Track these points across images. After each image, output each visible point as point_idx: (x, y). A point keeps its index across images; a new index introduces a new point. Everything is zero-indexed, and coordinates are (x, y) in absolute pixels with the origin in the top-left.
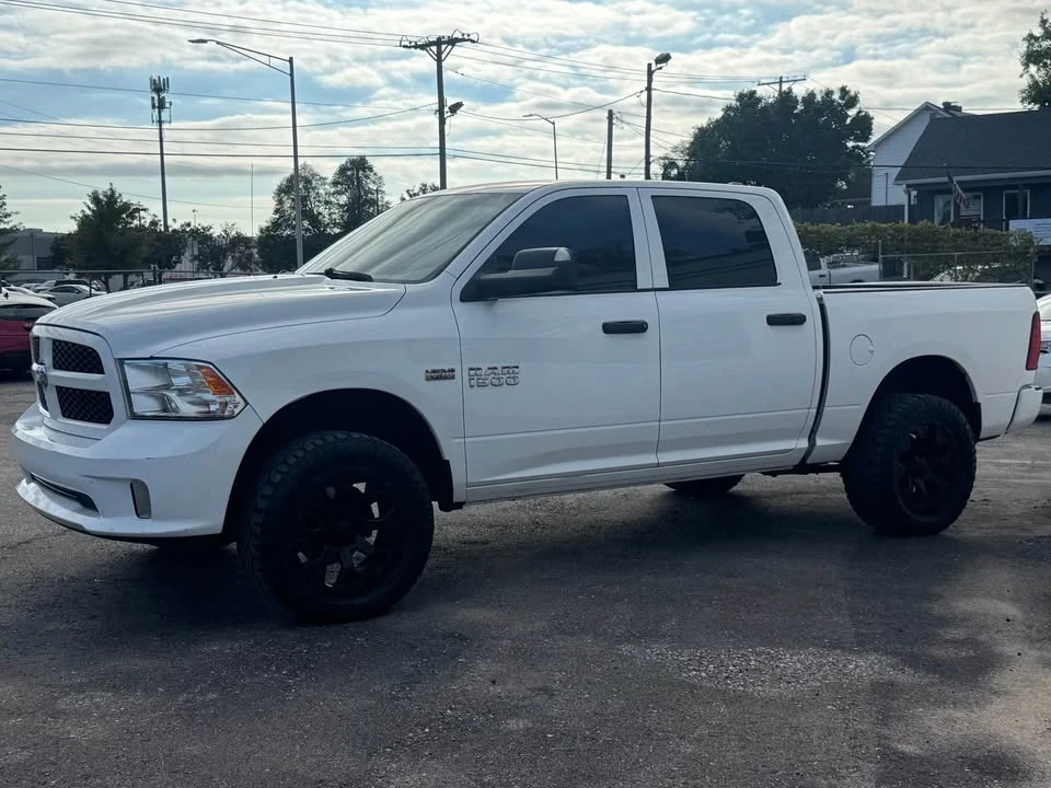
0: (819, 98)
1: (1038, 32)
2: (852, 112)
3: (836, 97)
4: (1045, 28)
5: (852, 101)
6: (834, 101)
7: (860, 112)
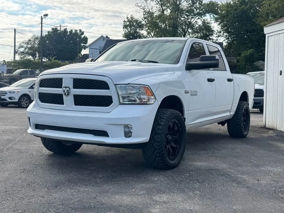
0: (74, 31)
1: (126, 20)
2: (83, 36)
3: (78, 32)
4: (128, 19)
5: (83, 33)
6: (78, 33)
7: (85, 36)
